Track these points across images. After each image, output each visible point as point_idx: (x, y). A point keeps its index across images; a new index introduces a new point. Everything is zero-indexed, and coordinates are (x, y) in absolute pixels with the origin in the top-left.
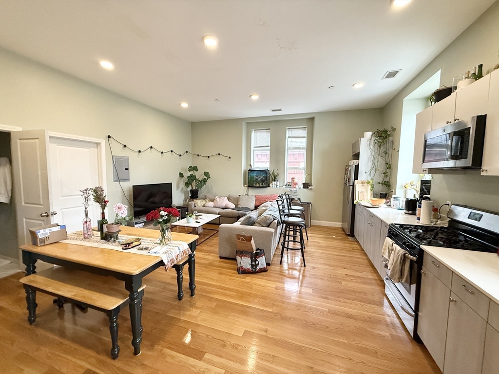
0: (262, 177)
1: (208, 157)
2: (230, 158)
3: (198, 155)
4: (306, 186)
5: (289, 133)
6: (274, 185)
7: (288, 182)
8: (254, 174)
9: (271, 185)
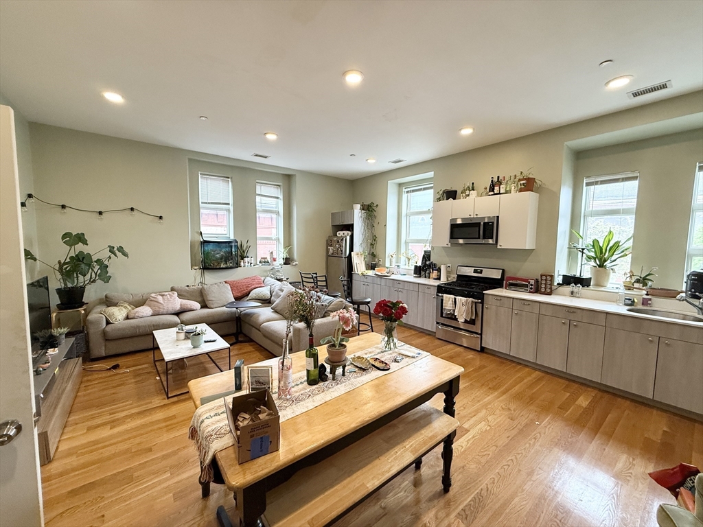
0: (223, 252)
1: (100, 213)
2: (161, 218)
3: (63, 207)
4: (287, 261)
5: (260, 189)
6: (246, 264)
7: (262, 258)
8: (209, 248)
9: (242, 264)
